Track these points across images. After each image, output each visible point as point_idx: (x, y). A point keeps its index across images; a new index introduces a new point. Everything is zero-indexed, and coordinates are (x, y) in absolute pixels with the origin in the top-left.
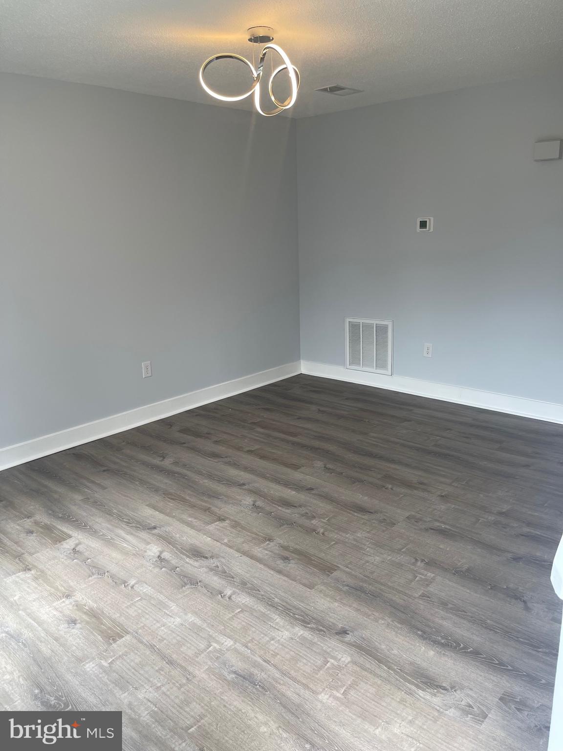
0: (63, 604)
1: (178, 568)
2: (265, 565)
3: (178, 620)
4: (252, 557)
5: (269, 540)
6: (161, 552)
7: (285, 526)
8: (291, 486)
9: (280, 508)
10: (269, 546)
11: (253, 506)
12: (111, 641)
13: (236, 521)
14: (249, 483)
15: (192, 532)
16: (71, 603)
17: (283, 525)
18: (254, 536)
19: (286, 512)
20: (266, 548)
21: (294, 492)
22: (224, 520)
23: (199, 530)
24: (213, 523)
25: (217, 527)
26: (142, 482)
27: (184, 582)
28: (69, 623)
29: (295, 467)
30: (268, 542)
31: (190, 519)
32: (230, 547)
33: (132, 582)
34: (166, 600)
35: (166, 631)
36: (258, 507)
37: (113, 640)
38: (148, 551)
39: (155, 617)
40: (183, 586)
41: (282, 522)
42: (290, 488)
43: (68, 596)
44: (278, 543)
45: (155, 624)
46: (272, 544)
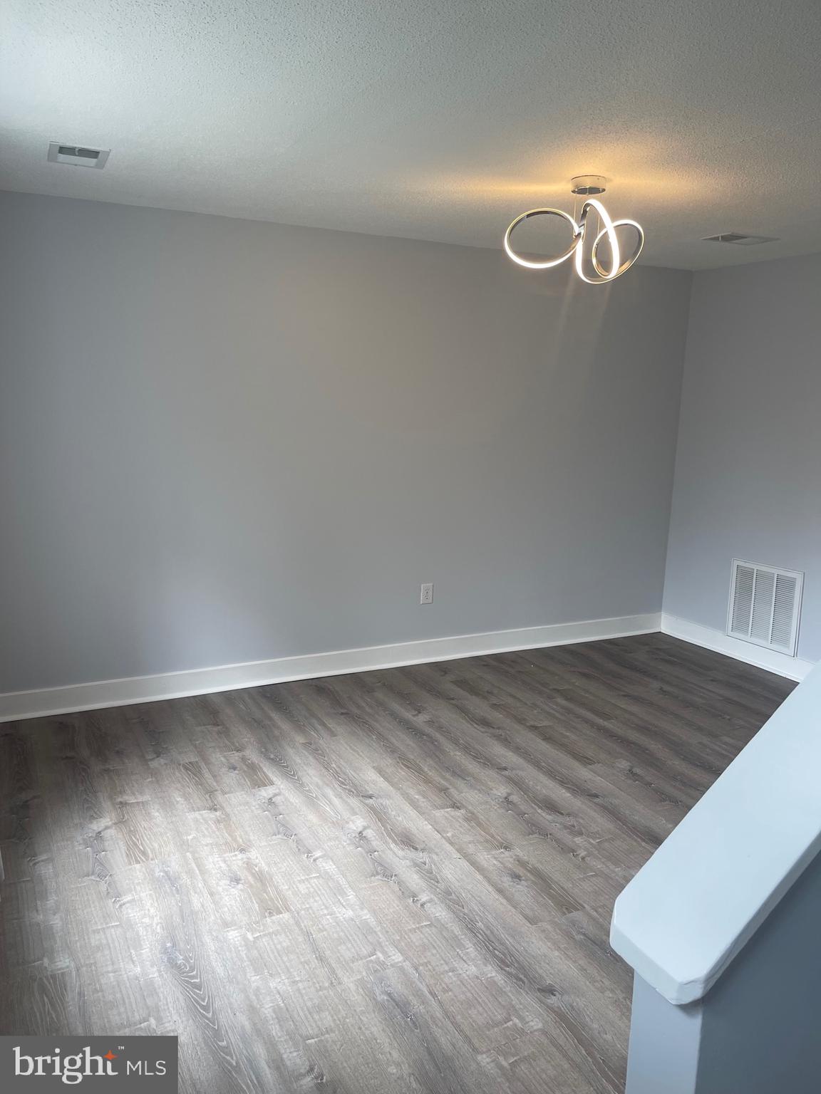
0: (234, 858)
1: (376, 853)
2: (485, 877)
3: (350, 913)
4: (473, 863)
5: (506, 848)
6: (365, 828)
7: (536, 835)
8: (569, 786)
9: (539, 811)
10: (503, 855)
11: (503, 800)
12: (267, 914)
13: (473, 813)
14: (513, 769)
15: (413, 813)
16: (242, 859)
17: (533, 833)
18: (488, 837)
19: (545, 817)
20: (496, 856)
21: (569, 795)
22: (459, 808)
23: (422, 813)
24: (443, 808)
25: (446, 815)
26: (381, 737)
27: (377, 871)
28: (231, 881)
29: (586, 761)
30: (502, 850)
31: (417, 797)
32: (451, 844)
33: (318, 854)
34: (347, 886)
35: (331, 921)
36: (511, 803)
37: (270, 913)
38: (351, 822)
39: (325, 901)
40: (373, 875)
41: (534, 829)
42: (568, 789)
43: (242, 851)
44: (516, 855)
45: (322, 909)
46: (507, 853)
